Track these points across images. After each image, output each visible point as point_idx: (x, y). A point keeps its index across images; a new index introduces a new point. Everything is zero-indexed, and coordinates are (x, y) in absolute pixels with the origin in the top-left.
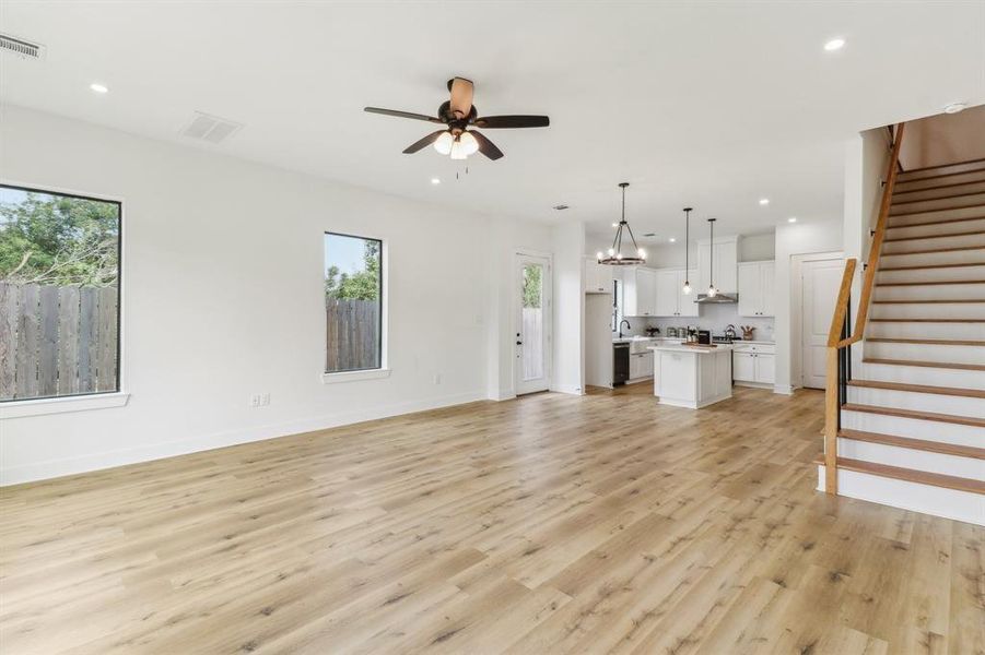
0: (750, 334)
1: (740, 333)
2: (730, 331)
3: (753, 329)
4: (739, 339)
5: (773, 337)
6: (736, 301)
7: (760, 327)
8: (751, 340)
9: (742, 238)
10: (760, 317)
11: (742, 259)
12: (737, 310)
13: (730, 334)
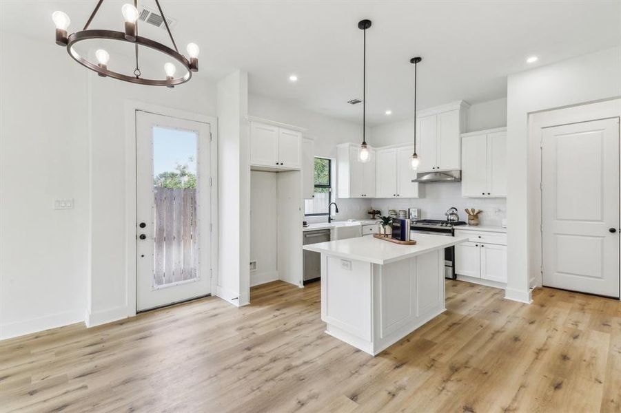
0: (476, 218)
1: (464, 217)
2: (452, 214)
3: (480, 212)
4: (463, 223)
5: (504, 222)
6: (460, 180)
7: (489, 211)
8: (477, 225)
9: (466, 106)
10: (487, 197)
11: (465, 128)
12: (460, 190)
13: (452, 217)
